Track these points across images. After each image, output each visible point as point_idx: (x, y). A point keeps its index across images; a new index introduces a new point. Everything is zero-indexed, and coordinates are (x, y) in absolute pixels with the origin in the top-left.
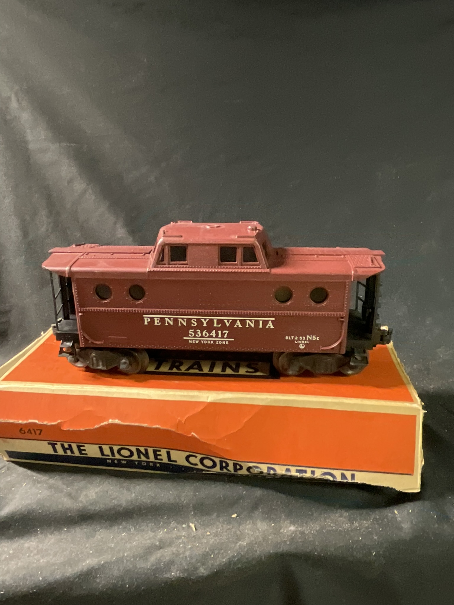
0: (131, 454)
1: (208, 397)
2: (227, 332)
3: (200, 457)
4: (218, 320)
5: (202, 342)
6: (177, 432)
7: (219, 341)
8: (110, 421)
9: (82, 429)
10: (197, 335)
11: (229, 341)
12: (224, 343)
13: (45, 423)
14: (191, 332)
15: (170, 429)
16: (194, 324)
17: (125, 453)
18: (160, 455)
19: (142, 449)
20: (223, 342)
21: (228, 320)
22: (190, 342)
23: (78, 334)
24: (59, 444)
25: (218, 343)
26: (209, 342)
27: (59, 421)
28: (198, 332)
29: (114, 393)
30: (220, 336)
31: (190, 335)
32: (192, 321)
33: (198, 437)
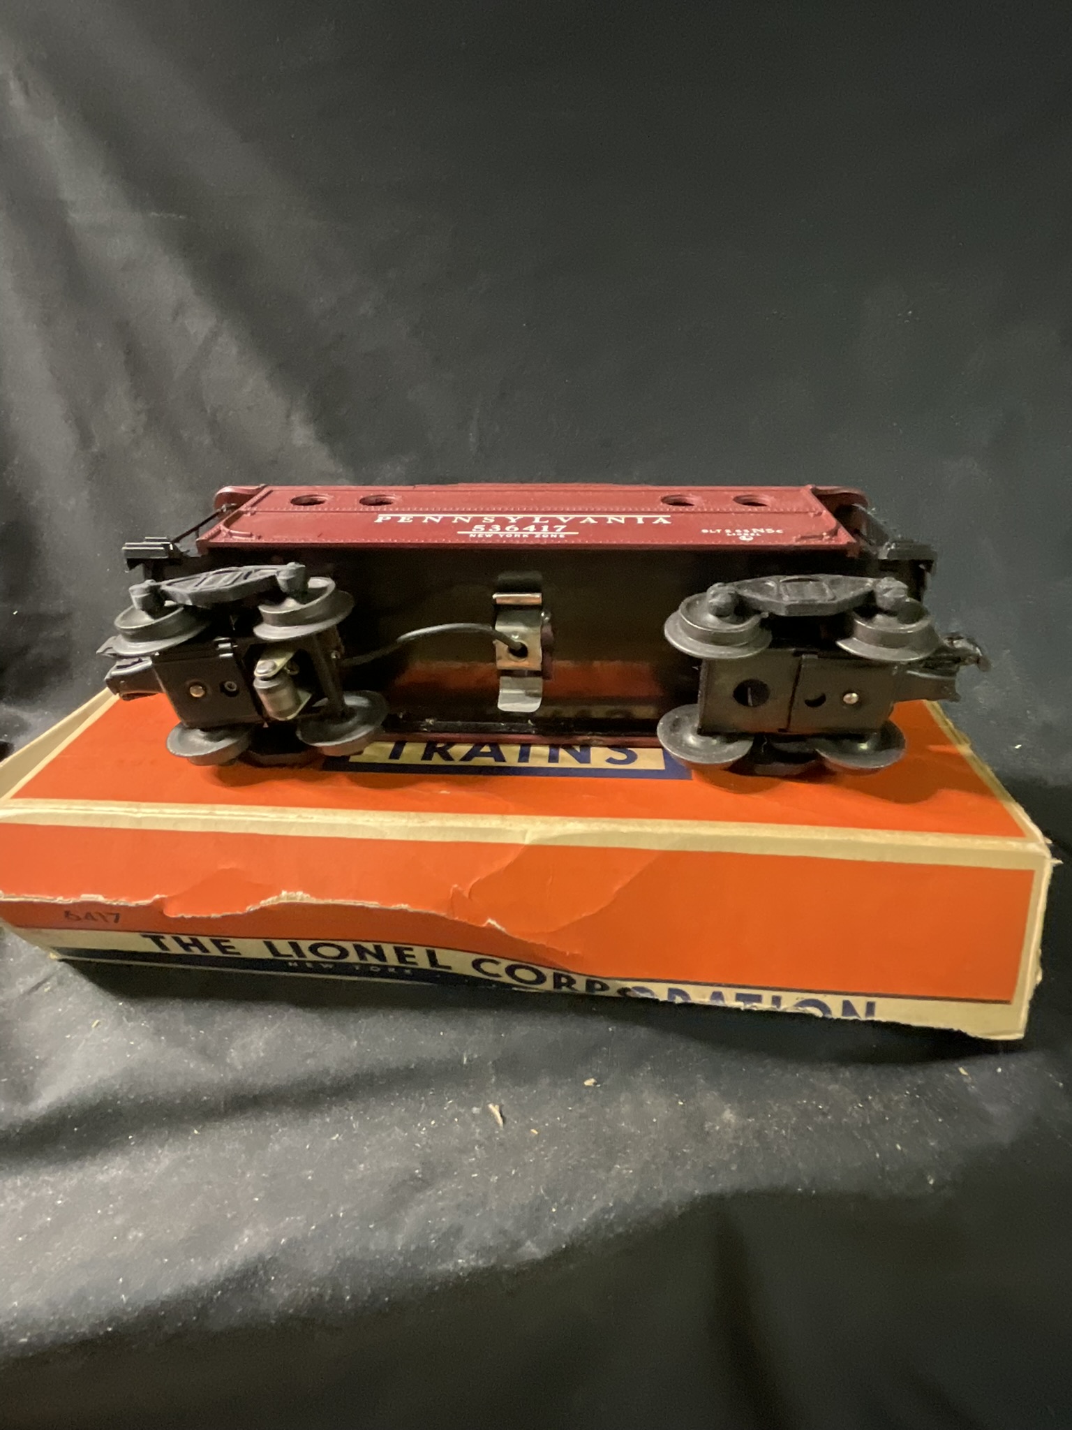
0: (341, 953)
1: (524, 833)
3: (505, 964)
6: (451, 918)
8: (285, 896)
9: (213, 915)
13: (122, 902)
15: (433, 912)
17: (329, 951)
18: (412, 956)
19: (370, 946)
24: (168, 936)
27: (157, 896)
29: (292, 824)
33: (503, 929)
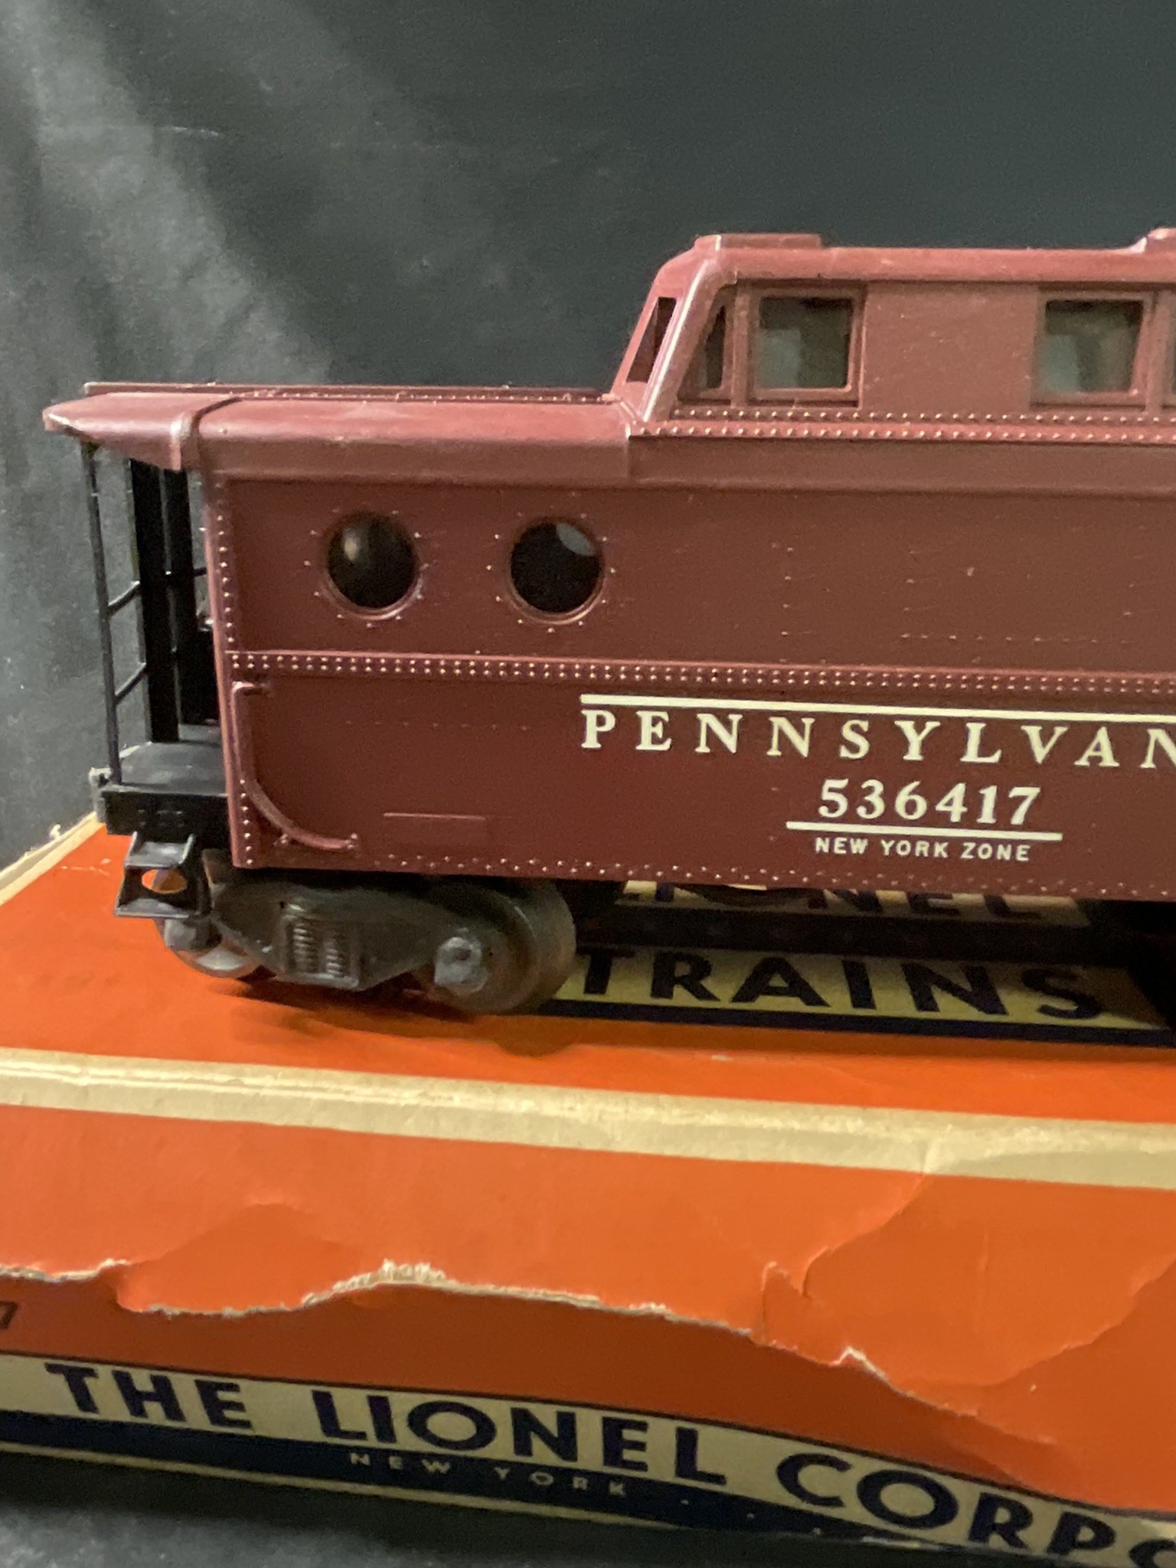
0: (478, 1428)
1: (922, 1148)
2: (1031, 792)
3: (863, 1467)
4: (992, 728)
5: (887, 846)
6: (762, 1341)
7: (979, 841)
8: (389, 1272)
9: (228, 1311)
10: (861, 811)
11: (1036, 848)
12: (1004, 853)
13: (32, 1271)
14: (831, 790)
15: (723, 1323)
16: (854, 748)
17: (452, 1426)
18: (640, 1446)
19: (547, 1416)
20: (1001, 847)
21: (1047, 729)
22: (822, 845)
23: (225, 799)
24: (104, 1372)
25: (974, 852)
26: (922, 848)
27: (109, 1263)
28: (870, 790)
29: (408, 1111)
30: (987, 815)
31: (823, 811)
32: (847, 733)
33: (881, 1375)
